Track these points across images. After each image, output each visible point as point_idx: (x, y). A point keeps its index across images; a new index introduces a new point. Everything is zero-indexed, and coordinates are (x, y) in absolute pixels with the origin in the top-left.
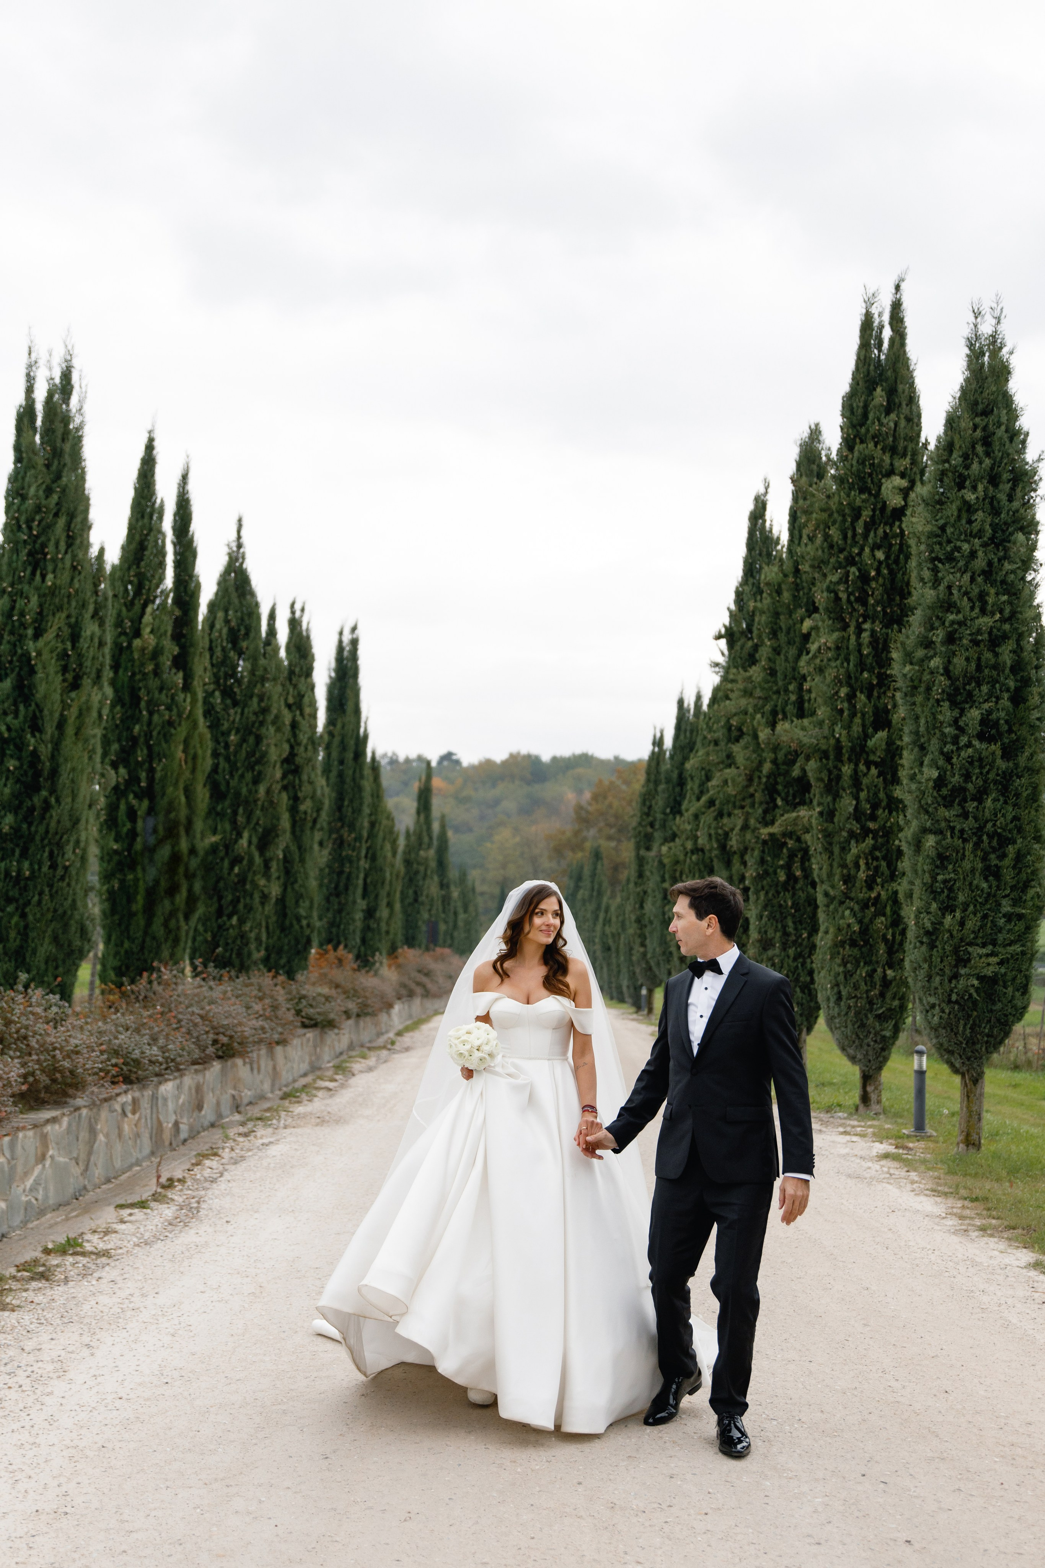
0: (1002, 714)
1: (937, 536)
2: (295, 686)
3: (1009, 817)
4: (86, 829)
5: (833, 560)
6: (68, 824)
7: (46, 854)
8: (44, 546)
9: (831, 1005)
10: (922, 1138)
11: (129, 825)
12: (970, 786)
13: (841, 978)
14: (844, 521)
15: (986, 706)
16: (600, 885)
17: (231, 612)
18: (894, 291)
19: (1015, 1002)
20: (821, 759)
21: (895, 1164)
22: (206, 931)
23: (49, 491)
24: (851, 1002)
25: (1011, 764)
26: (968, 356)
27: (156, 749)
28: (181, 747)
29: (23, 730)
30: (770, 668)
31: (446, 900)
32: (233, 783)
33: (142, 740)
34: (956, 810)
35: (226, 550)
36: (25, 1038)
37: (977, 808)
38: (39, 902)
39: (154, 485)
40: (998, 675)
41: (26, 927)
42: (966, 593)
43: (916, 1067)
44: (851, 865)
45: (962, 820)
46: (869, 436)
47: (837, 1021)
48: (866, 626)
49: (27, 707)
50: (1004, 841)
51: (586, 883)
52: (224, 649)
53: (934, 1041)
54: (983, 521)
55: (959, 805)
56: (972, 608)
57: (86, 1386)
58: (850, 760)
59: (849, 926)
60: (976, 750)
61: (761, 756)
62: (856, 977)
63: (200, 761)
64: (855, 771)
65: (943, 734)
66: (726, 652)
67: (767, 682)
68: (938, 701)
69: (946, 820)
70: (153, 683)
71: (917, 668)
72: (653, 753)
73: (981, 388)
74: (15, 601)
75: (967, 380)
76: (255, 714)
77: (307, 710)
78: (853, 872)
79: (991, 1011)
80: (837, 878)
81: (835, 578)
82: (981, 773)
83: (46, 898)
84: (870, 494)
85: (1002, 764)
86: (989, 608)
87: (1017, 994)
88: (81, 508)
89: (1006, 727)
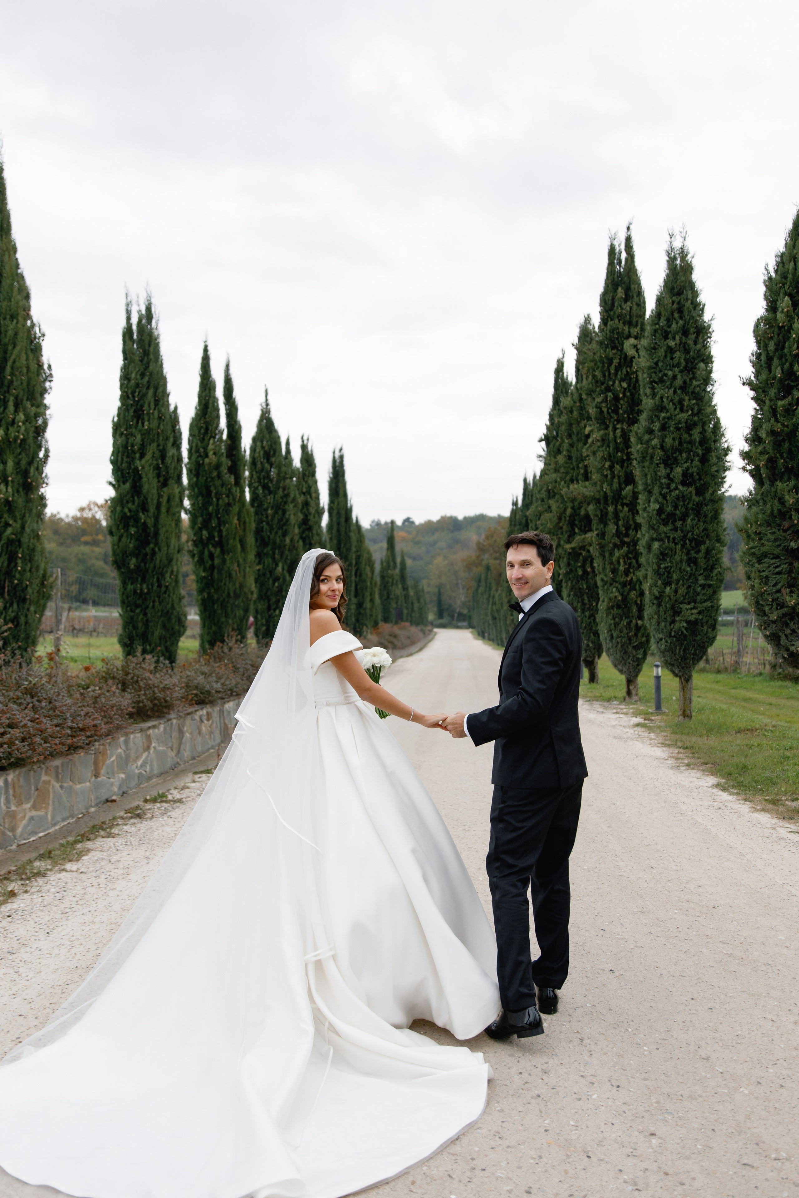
0: (695, 469)
1: (654, 368)
2: (306, 482)
3: (701, 528)
4: (177, 564)
5: (598, 389)
6: (166, 562)
7: (155, 579)
8: (142, 406)
9: (608, 641)
10: (660, 714)
11: (210, 562)
12: (678, 512)
13: (613, 626)
14: (603, 366)
15: (685, 465)
16: (490, 583)
17: (265, 442)
18: (626, 230)
19: (709, 634)
20: (596, 504)
21: (643, 729)
22: (262, 619)
23: (143, 375)
24: (619, 640)
25: (701, 498)
26: (668, 261)
27: (222, 519)
28: (236, 518)
29: (138, 511)
30: (569, 456)
31: (407, 596)
32: (272, 537)
33: (214, 514)
34: (670, 527)
35: (260, 408)
36: (137, 681)
37: (682, 525)
38: (153, 607)
39: (210, 371)
40: (692, 447)
41: (147, 621)
42: (672, 400)
43: (655, 674)
44: (615, 563)
45: (674, 532)
46: (615, 316)
47: (611, 650)
48: (619, 426)
49: (139, 497)
50: (699, 543)
51: (483, 583)
52: (262, 463)
53: (663, 659)
54: (680, 358)
55: (672, 523)
56: (675, 409)
57: (137, 883)
58: (612, 503)
59: (616, 597)
60: (680, 491)
61: (565, 505)
62: (621, 625)
63: (247, 525)
64: (616, 509)
65: (661, 483)
66: (545, 449)
67: (567, 463)
68: (657, 464)
69: (665, 533)
70: (218, 482)
71: (645, 446)
72: (513, 510)
73: (676, 280)
74: (128, 439)
75: (667, 275)
76: (282, 498)
77: (314, 495)
78: (616, 566)
79: (695, 640)
80: (608, 571)
81: (599, 400)
82: (684, 504)
83: (157, 604)
84: (618, 350)
85: (696, 499)
86: (685, 408)
87: (710, 630)
88: (161, 383)
89: (697, 477)
